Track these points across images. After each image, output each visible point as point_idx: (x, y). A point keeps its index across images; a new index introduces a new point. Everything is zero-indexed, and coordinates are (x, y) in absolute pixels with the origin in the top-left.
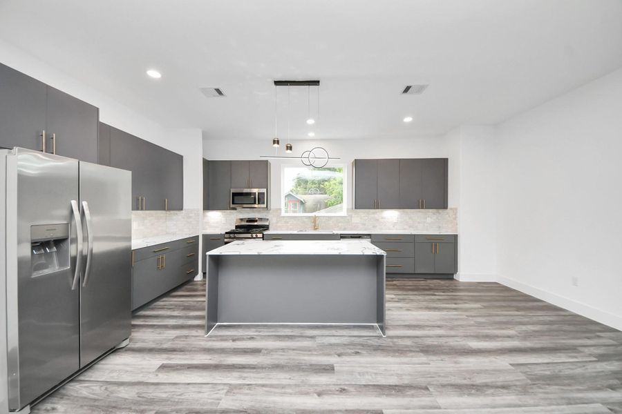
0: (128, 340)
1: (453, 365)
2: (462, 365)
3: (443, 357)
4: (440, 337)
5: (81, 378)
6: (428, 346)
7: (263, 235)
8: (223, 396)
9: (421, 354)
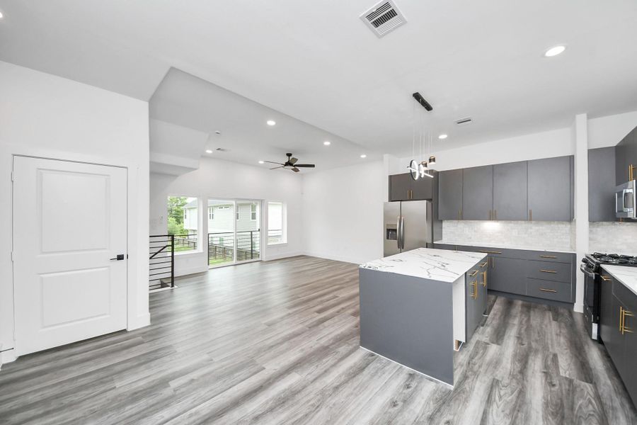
1: (303, 347)
2: (298, 350)
3: (312, 350)
4: (326, 371)
6: (326, 355)
9: (326, 345)
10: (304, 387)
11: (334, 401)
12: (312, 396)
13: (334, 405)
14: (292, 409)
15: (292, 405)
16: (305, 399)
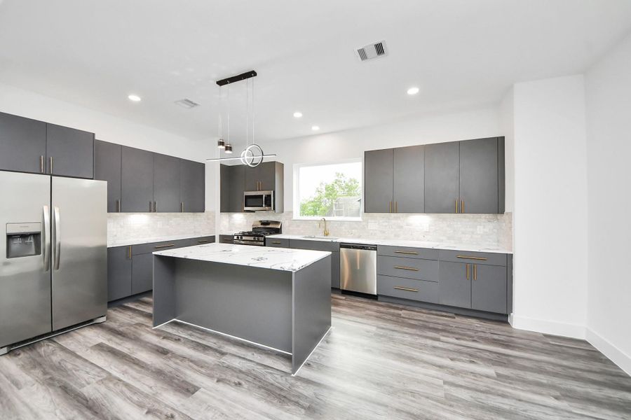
0: (105, 317)
5: (55, 339)
7: (265, 238)
8: (94, 382)
10: (398, 410)
11: (395, 383)
12: (403, 400)
13: (399, 382)
14: (433, 411)
15: (429, 412)
16: (414, 404)
